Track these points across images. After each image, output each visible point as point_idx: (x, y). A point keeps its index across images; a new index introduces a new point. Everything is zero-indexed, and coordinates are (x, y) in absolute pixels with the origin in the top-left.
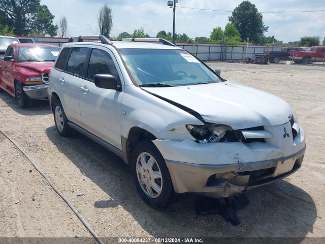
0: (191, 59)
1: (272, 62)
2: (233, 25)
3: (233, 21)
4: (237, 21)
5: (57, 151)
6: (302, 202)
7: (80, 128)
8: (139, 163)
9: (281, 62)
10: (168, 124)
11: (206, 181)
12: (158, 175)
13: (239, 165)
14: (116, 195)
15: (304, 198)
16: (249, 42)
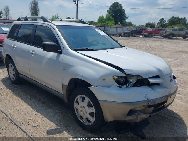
0: (102, 33)
1: (132, 36)
2: (110, 15)
3: (110, 12)
4: (112, 13)
5: (12, 94)
6: (176, 119)
7: (28, 78)
8: (76, 102)
9: (137, 36)
10: (100, 76)
11: (127, 112)
12: (93, 110)
13: (148, 101)
14: (60, 124)
15: (176, 117)
16: (120, 24)
